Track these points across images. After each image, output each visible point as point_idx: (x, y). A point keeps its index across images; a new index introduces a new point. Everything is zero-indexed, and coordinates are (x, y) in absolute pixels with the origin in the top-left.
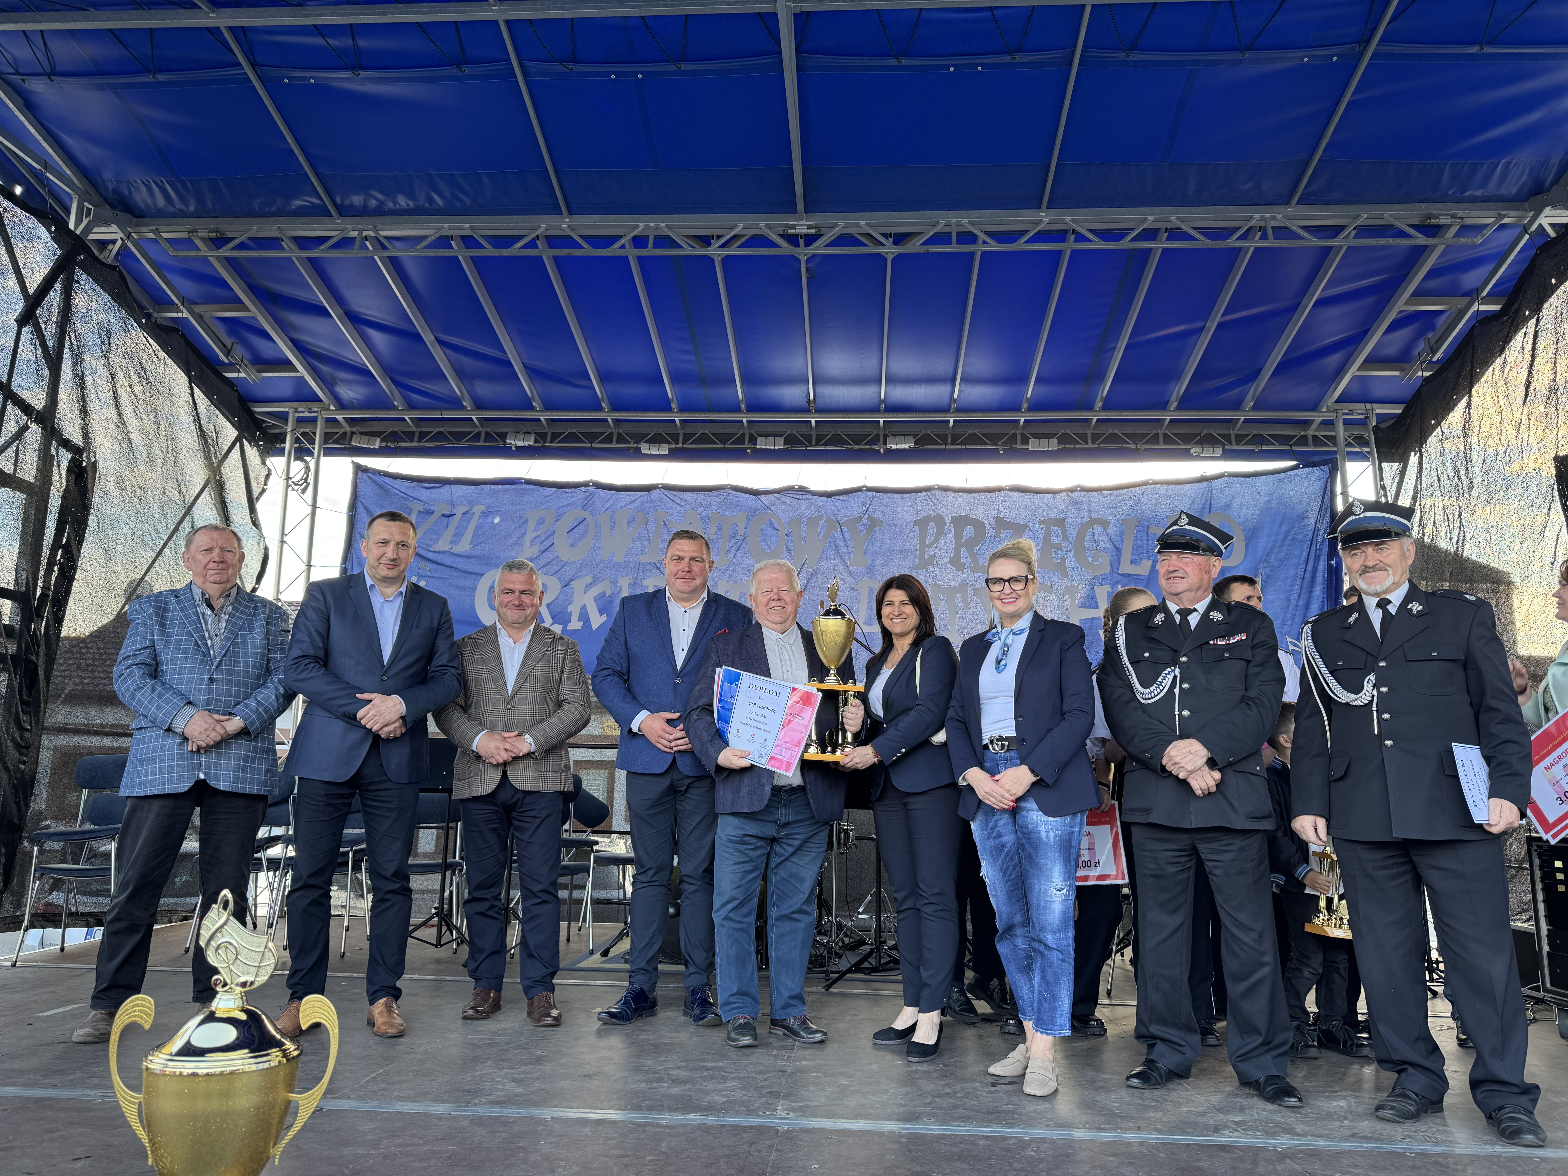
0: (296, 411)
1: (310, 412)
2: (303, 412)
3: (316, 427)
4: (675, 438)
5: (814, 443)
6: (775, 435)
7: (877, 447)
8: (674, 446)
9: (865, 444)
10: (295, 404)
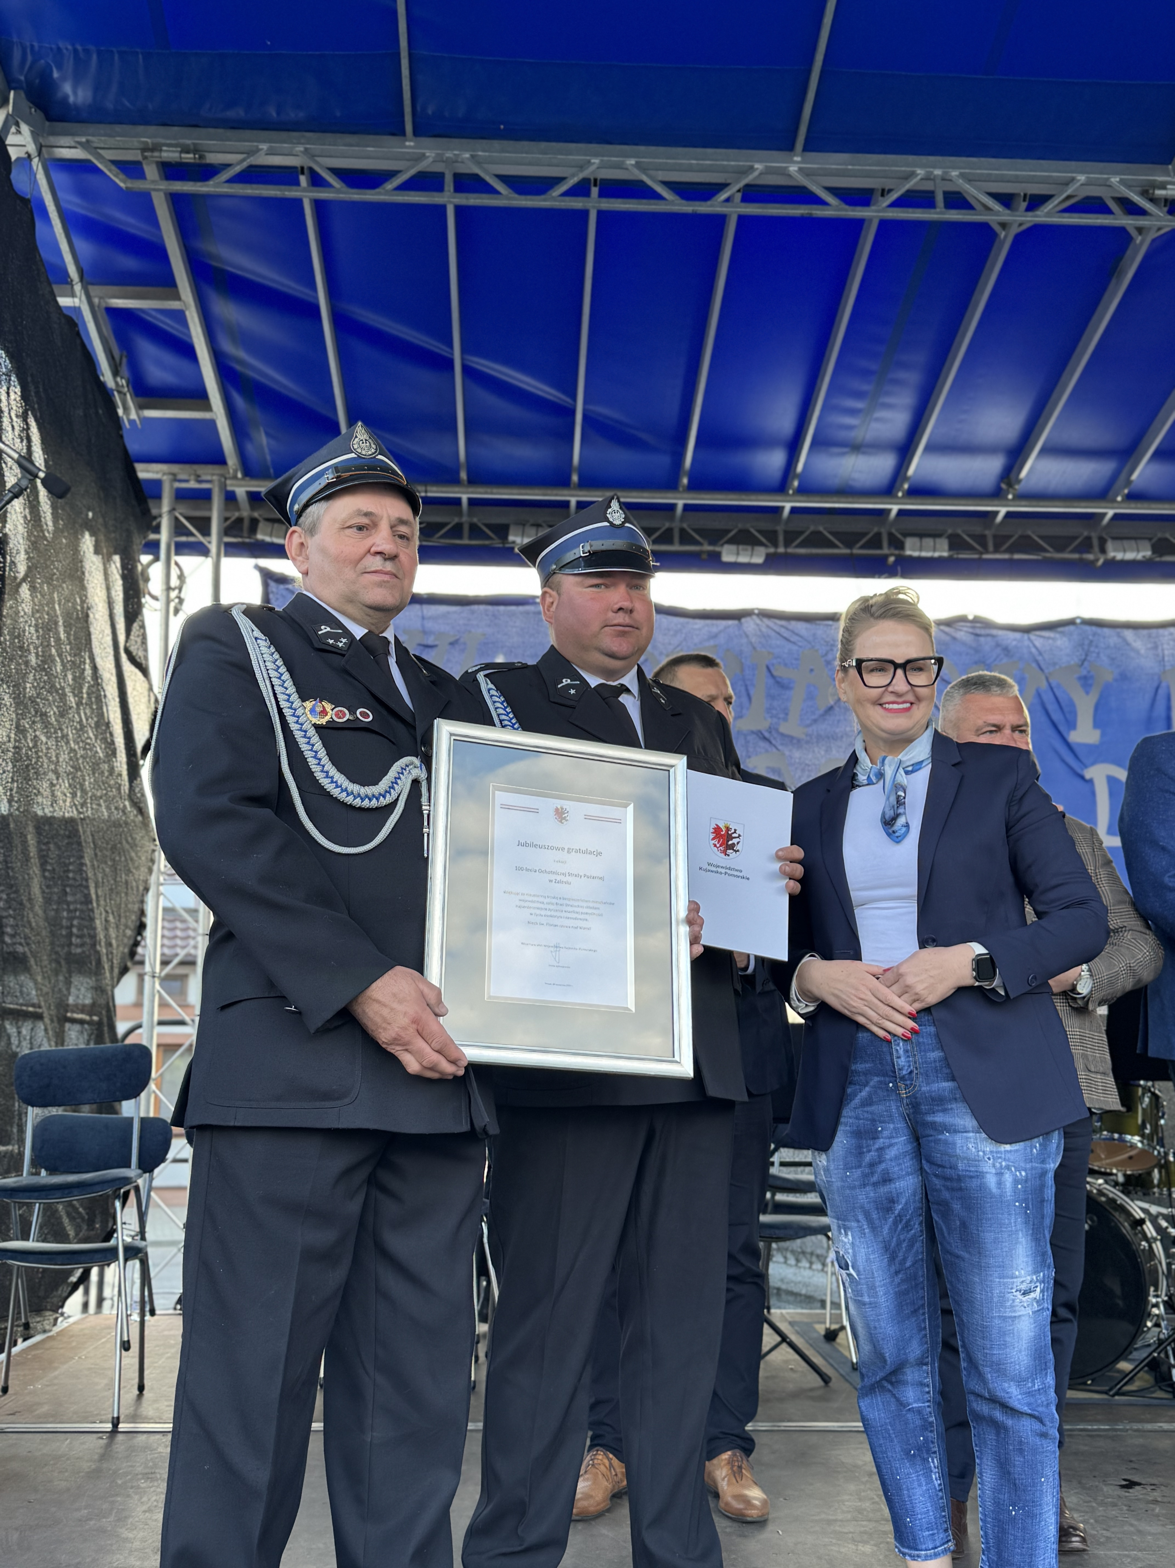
0: (175, 479)
1: (200, 482)
2: (187, 481)
3: (210, 509)
4: (771, 538)
5: (991, 547)
6: (935, 535)
7: (1090, 557)
8: (772, 550)
9: (1072, 551)
10: (175, 468)
